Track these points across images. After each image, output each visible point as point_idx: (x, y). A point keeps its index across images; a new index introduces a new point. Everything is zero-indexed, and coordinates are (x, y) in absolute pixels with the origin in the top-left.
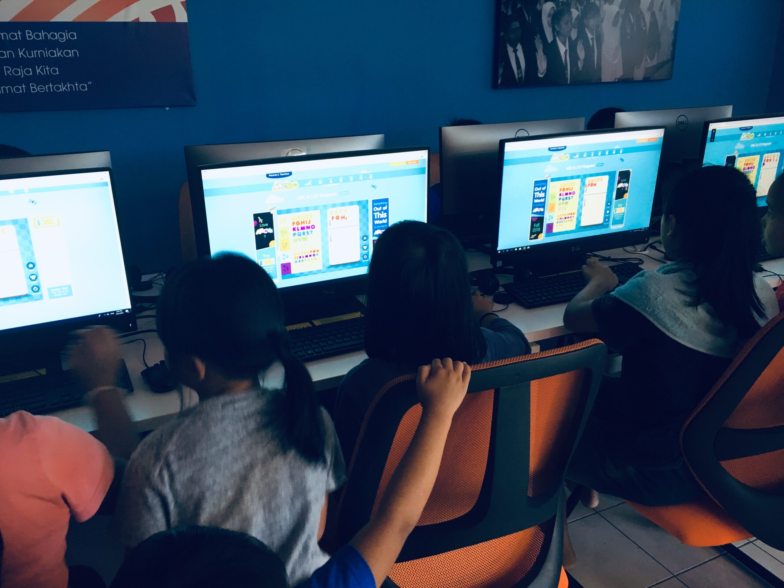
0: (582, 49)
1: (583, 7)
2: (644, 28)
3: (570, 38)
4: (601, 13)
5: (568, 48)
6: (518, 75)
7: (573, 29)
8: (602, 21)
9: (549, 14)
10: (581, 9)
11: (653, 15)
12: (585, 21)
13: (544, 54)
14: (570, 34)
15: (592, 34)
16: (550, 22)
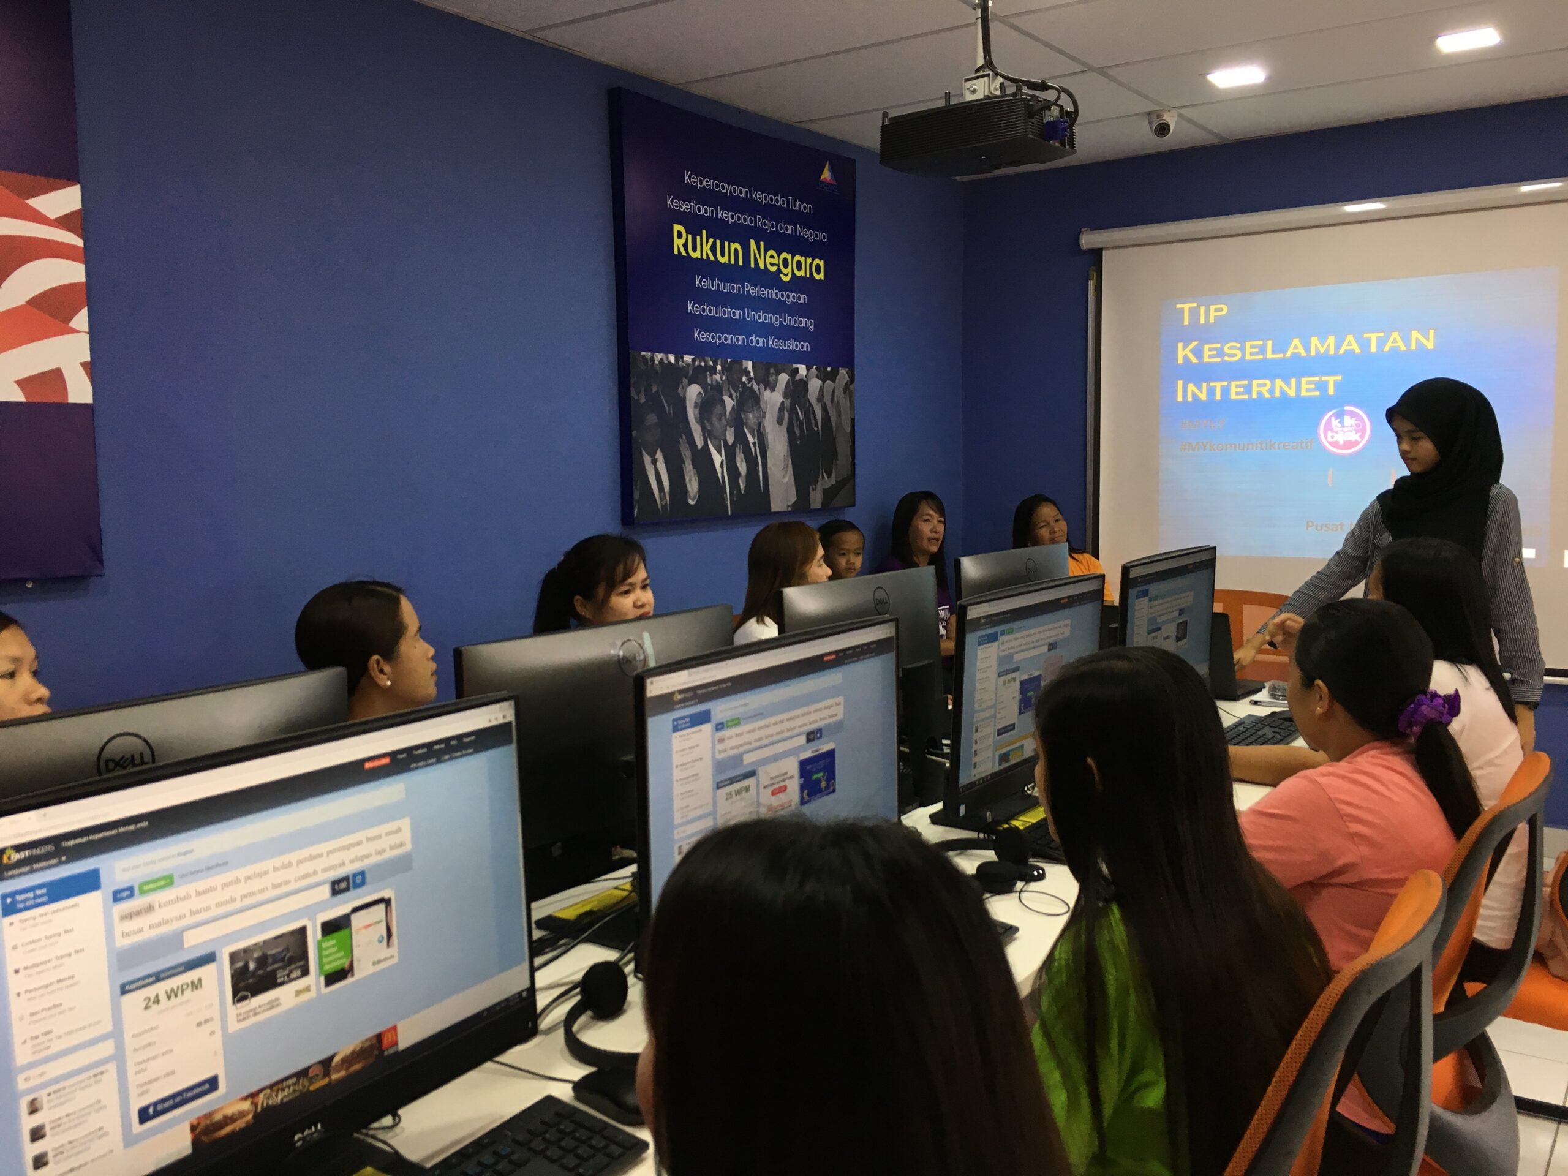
0: (742, 461)
1: (738, 395)
2: (816, 429)
3: (725, 442)
4: (762, 404)
5: (724, 458)
6: (661, 502)
7: (728, 428)
8: (764, 417)
9: (696, 403)
10: (737, 396)
11: (824, 409)
12: (743, 416)
13: (694, 467)
14: (725, 435)
15: (754, 437)
16: (698, 416)
